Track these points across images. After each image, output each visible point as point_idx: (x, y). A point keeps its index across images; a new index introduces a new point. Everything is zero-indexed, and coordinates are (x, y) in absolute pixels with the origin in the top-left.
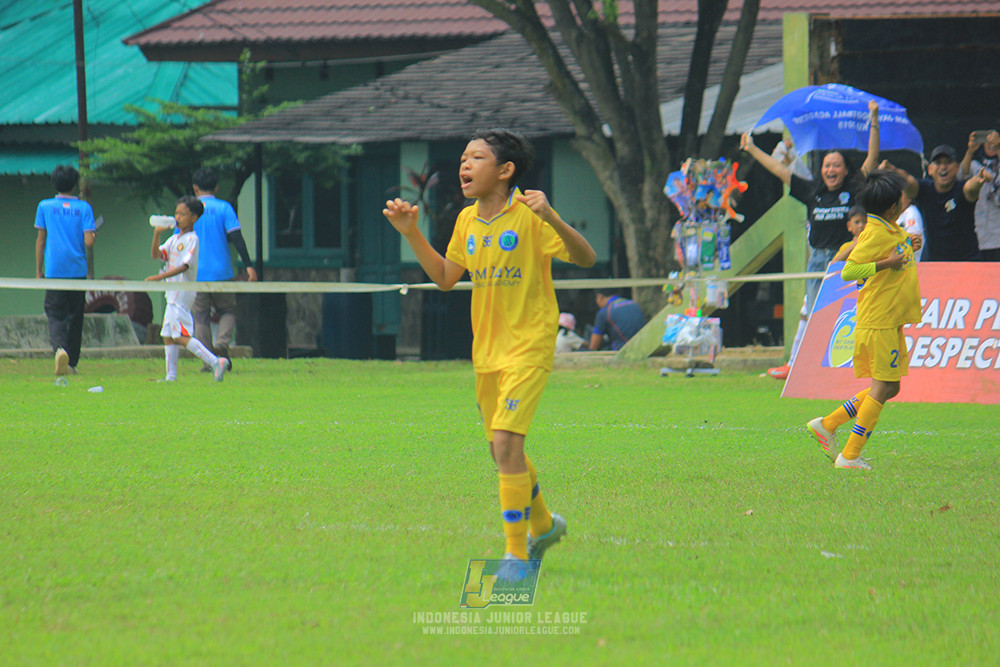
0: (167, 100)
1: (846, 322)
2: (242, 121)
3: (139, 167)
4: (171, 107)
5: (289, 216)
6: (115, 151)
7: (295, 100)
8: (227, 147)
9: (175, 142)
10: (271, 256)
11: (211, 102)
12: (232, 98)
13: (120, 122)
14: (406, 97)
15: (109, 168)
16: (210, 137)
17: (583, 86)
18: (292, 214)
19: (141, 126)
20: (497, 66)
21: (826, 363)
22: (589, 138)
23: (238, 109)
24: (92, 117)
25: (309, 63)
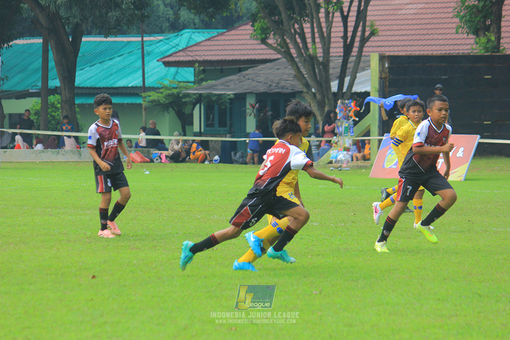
0: (171, 79)
1: (390, 153)
2: (195, 86)
3: (161, 102)
4: (172, 82)
5: (210, 117)
6: (154, 96)
7: (212, 80)
8: (190, 95)
9: (173, 93)
10: (204, 130)
11: (185, 80)
12: (192, 79)
13: (156, 86)
14: (249, 79)
15: (152, 101)
16: (185, 92)
17: (306, 76)
18: (211, 116)
19: (162, 88)
20: (278, 69)
21: (384, 167)
22: (308, 93)
23: (194, 83)
24: (147, 85)
25: (217, 68)
